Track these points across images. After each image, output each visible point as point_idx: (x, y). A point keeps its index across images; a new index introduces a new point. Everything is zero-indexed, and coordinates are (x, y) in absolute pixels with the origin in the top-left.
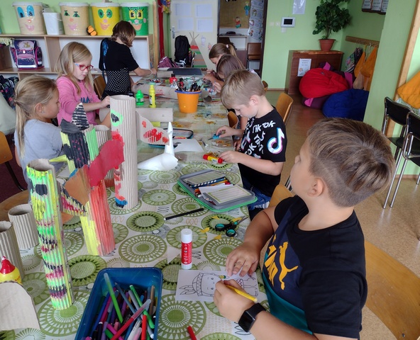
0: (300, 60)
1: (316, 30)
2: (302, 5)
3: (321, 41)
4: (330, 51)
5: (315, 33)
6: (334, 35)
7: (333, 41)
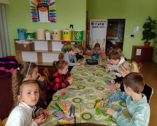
0: (137, 49)
1: (143, 39)
2: (137, 30)
3: (145, 43)
4: (148, 46)
5: (142, 40)
6: (150, 41)
7: (150, 43)
